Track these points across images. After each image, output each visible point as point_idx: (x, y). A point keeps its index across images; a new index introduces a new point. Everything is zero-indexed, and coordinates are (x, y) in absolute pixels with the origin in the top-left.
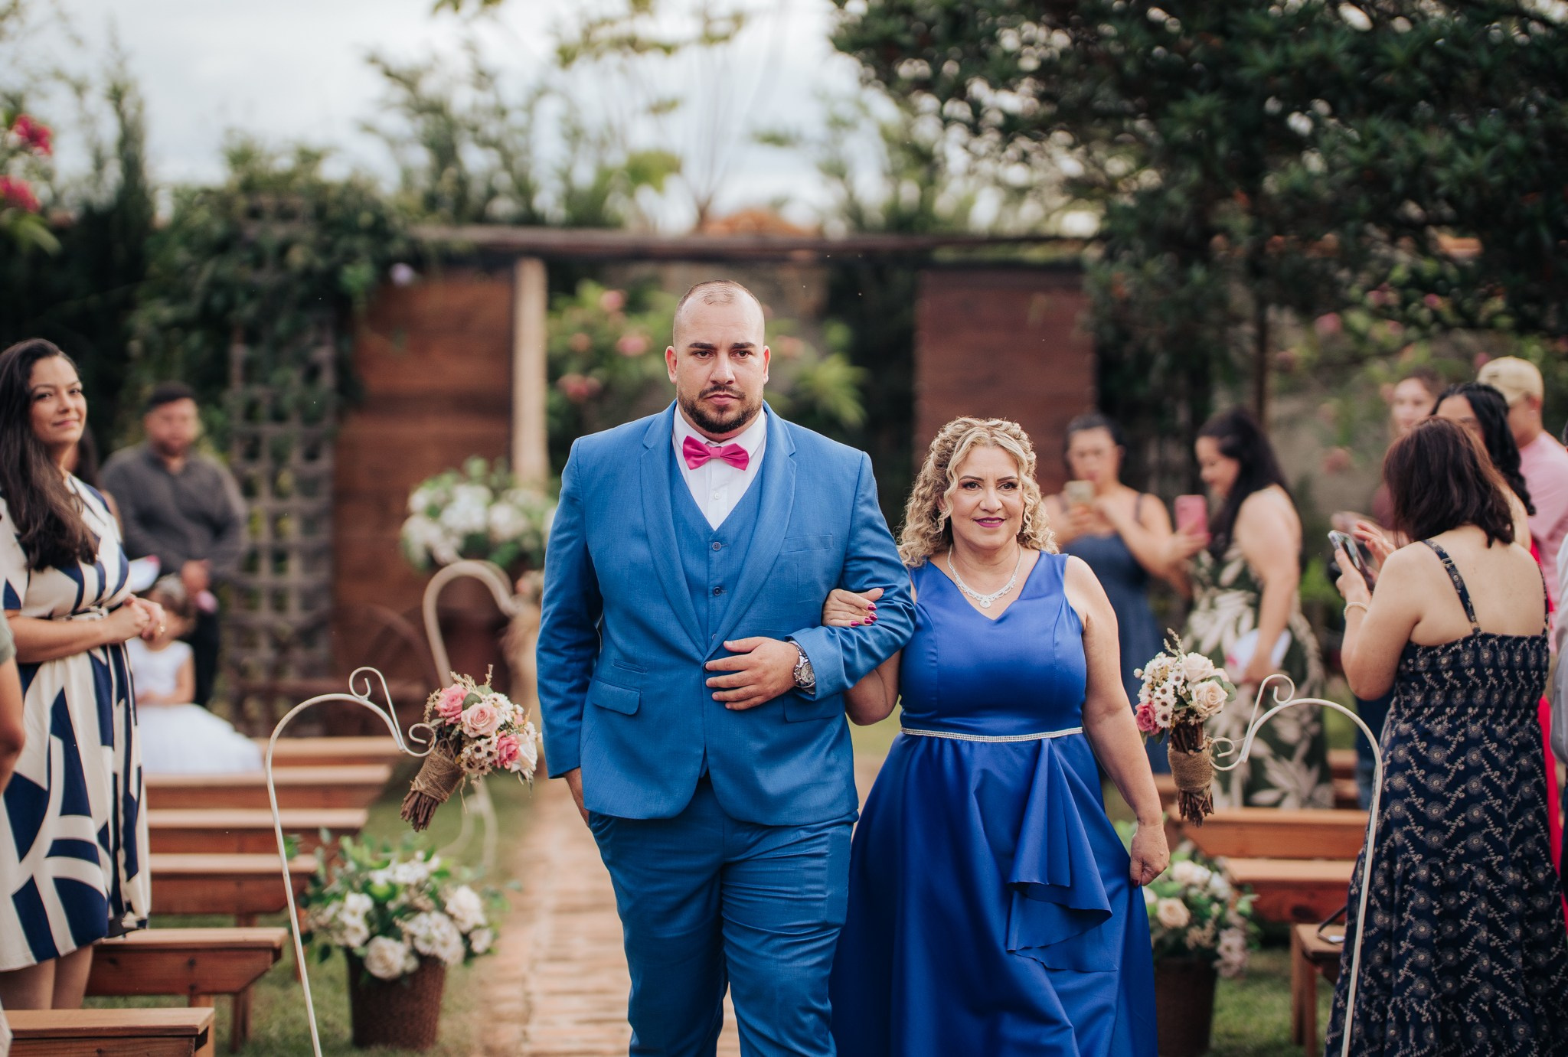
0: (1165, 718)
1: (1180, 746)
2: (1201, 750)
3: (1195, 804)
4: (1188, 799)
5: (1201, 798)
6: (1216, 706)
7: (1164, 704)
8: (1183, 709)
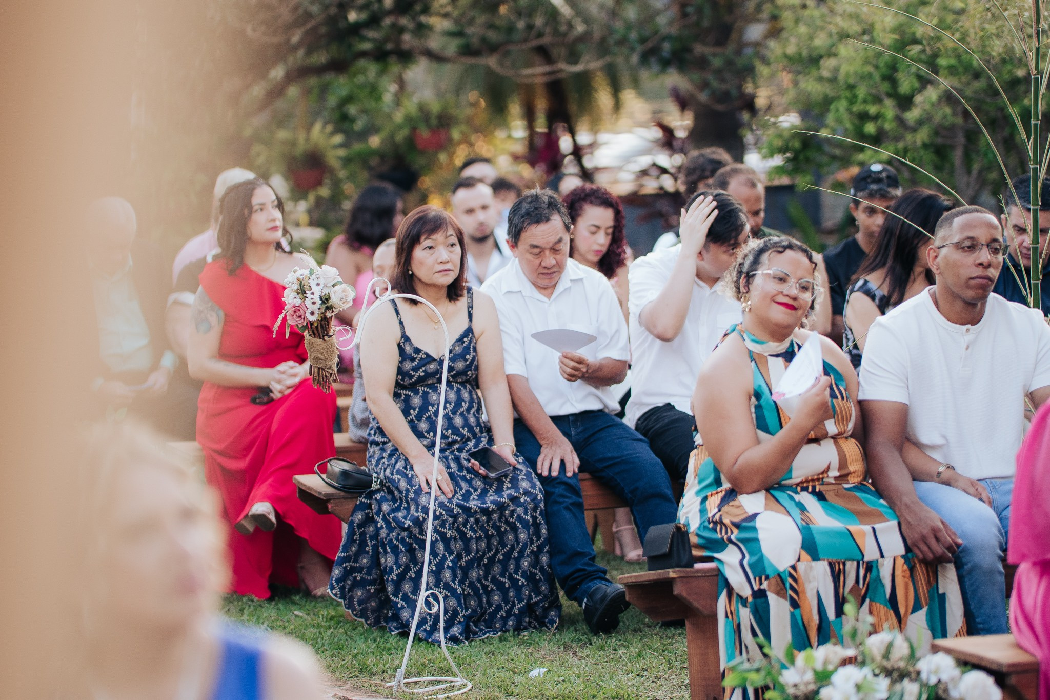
0: (312, 313)
1: (317, 334)
2: (331, 336)
3: (326, 376)
4: (321, 373)
5: (330, 371)
6: (348, 303)
7: (314, 303)
8: (324, 307)
